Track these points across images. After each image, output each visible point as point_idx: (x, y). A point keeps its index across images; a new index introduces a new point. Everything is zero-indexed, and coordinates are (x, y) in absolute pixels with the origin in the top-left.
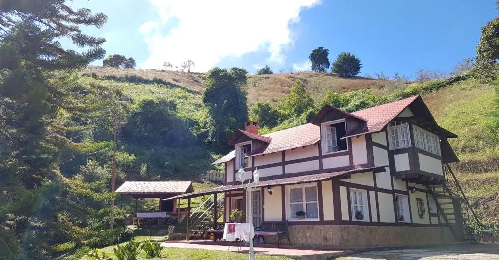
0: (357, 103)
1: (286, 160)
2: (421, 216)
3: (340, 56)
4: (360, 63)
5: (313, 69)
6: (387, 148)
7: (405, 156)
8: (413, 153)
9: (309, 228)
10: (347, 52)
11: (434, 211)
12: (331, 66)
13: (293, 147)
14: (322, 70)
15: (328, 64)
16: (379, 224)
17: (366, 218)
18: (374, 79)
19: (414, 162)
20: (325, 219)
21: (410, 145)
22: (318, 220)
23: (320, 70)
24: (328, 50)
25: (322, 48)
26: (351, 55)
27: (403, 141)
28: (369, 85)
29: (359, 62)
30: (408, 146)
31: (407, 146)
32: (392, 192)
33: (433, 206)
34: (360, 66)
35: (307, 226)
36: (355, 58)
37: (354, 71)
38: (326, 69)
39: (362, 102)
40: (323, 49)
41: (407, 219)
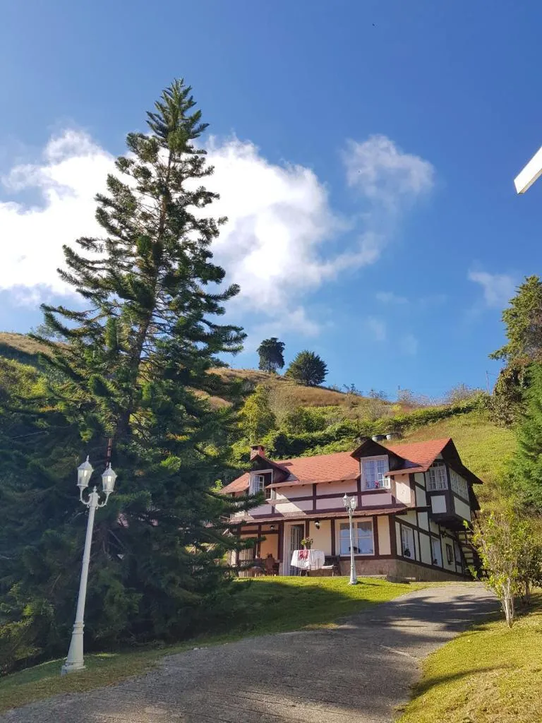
0: (337, 426)
1: (318, 494)
2: (449, 563)
3: (301, 355)
4: (325, 368)
5: (261, 368)
6: (424, 489)
7: (443, 498)
8: (450, 496)
9: (362, 563)
10: (311, 351)
11: (459, 559)
12: (286, 366)
13: (330, 480)
14: (273, 370)
15: (282, 363)
16: (420, 563)
17: (412, 557)
18: (343, 393)
19: (450, 505)
20: (381, 553)
21: (447, 488)
22: (374, 554)
23: (270, 370)
24: (284, 345)
25: (275, 339)
26: (315, 356)
27: (440, 484)
28: (337, 401)
29: (325, 366)
30: (445, 489)
31: (443, 489)
32: (429, 533)
33: (458, 554)
34: (326, 372)
35: (361, 561)
36: (320, 360)
37: (317, 378)
38: (278, 370)
39: (343, 427)
40: (277, 341)
41: (439, 564)
